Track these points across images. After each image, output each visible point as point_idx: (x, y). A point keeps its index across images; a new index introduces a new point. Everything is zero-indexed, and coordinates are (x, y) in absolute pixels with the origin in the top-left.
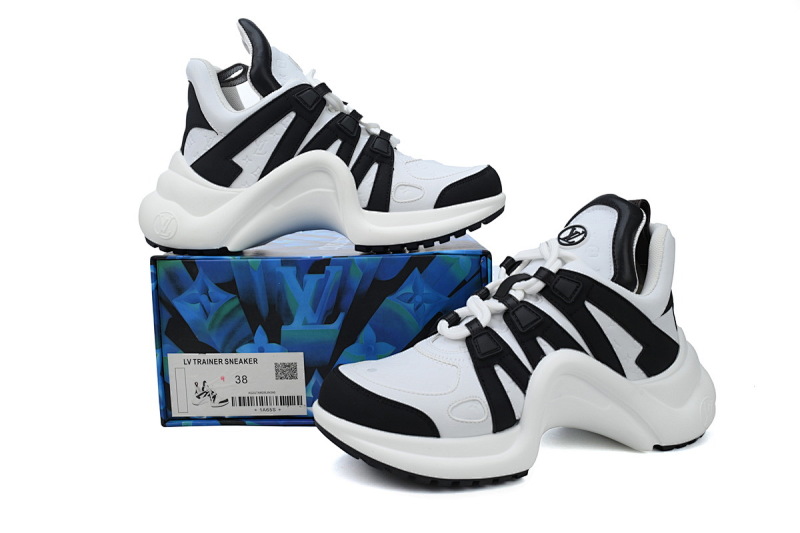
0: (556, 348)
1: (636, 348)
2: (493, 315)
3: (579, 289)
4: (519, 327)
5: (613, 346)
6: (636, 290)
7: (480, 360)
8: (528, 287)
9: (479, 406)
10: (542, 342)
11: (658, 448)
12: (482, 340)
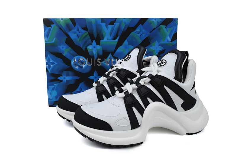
0: (154, 101)
1: (181, 101)
2: (133, 89)
3: (162, 82)
4: (141, 94)
5: (173, 101)
6: (182, 82)
7: (128, 105)
8: (145, 80)
9: (127, 121)
10: (149, 99)
11: (188, 134)
12: (129, 98)
